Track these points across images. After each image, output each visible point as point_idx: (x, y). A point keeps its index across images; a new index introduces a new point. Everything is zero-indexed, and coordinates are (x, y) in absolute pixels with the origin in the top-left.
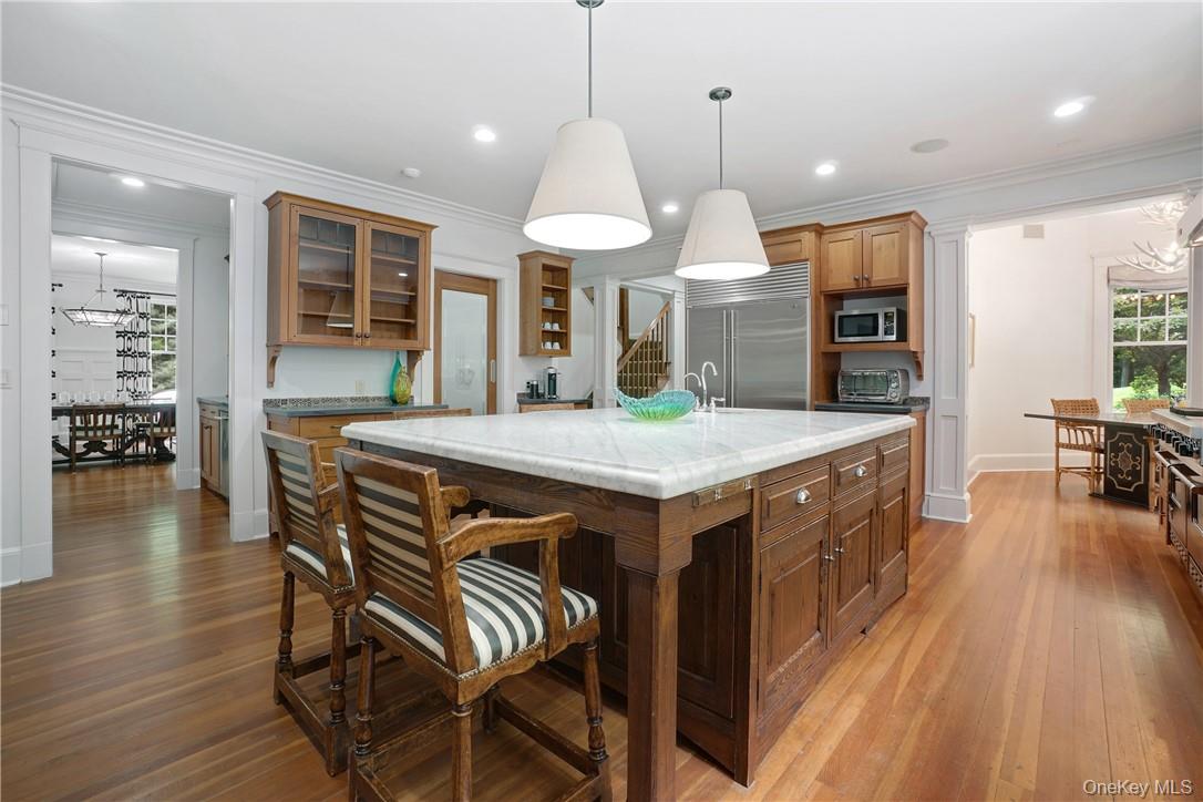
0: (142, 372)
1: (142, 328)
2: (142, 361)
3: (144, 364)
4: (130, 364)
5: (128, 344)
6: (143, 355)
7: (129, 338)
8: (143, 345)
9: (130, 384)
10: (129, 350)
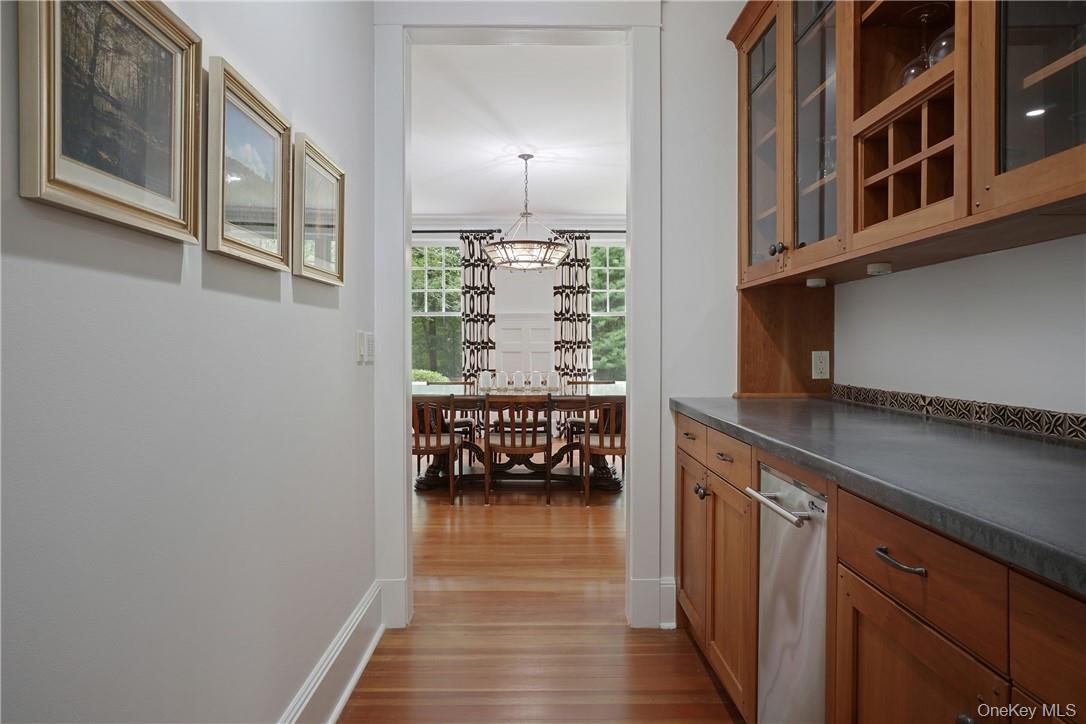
0: (581, 342)
1: (581, 282)
2: (581, 326)
3: (584, 331)
4: (568, 331)
5: (567, 303)
6: (583, 318)
7: (567, 295)
8: (582, 304)
9: (568, 358)
10: (567, 312)
